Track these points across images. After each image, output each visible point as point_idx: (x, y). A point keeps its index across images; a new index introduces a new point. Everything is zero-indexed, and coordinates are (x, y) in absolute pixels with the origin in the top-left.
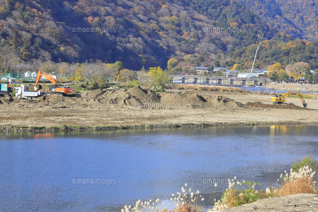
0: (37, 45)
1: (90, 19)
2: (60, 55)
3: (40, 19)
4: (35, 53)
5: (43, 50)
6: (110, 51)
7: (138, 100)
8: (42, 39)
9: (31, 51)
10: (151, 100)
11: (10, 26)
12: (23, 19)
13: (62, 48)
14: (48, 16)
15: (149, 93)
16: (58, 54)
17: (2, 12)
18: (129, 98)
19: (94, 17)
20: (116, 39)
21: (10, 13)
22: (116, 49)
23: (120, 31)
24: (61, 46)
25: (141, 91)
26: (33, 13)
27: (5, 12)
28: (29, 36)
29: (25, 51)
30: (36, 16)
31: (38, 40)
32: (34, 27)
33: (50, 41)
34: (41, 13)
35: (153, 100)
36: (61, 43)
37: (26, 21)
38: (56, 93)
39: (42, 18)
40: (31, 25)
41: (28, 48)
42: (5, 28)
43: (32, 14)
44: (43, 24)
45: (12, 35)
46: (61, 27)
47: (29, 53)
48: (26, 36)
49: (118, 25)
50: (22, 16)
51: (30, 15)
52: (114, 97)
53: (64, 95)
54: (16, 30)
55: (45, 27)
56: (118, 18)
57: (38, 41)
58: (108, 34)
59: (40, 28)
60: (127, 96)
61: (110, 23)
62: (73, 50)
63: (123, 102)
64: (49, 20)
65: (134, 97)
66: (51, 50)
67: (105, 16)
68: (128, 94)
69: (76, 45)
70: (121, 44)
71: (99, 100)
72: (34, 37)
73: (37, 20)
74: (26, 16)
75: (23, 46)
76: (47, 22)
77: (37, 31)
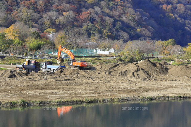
0: (118, 27)
1: (164, 6)
2: (136, 35)
3: (122, 7)
4: (115, 34)
5: (122, 31)
6: (180, 31)
7: (146, 72)
8: (123, 22)
9: (112, 33)
10: (159, 72)
11: (97, 13)
12: (109, 7)
13: (139, 30)
14: (129, 5)
15: (158, 65)
16: (134, 34)
17: (93, 3)
18: (138, 70)
19: (167, 5)
20: (185, 22)
21: (99, 3)
22: (185, 30)
23: (189, 15)
24: (137, 28)
25: (150, 64)
26: (116, 2)
27: (94, 2)
28: (112, 20)
29: (108, 32)
30: (119, 5)
31: (119, 23)
32: (117, 13)
33: (129, 24)
34: (123, 2)
35: (160, 72)
36: (138, 26)
37: (111, 9)
38: (73, 66)
39: (123, 7)
40: (115, 12)
41: (110, 30)
42: (92, 14)
43: (116, 4)
44: (124, 11)
45: (98, 20)
46: (138, 13)
47: (111, 34)
48: (109, 20)
49: (187, 10)
50: (108, 5)
51: (114, 4)
52: (124, 70)
53: (81, 68)
54: (102, 16)
55: (126, 13)
56: (187, 6)
57: (118, 25)
58: (178, 18)
59: (122, 14)
60: (136, 68)
61: (181, 9)
62: (148, 31)
63: (131, 74)
64: (129, 7)
65: (142, 69)
66: (129, 31)
67: (177, 4)
68: (137, 67)
69: (151, 27)
70: (189, 26)
71: (110, 73)
72: (116, 21)
73: (120, 8)
74: (111, 5)
75: (106, 28)
76: (128, 10)
77: (120, 16)
